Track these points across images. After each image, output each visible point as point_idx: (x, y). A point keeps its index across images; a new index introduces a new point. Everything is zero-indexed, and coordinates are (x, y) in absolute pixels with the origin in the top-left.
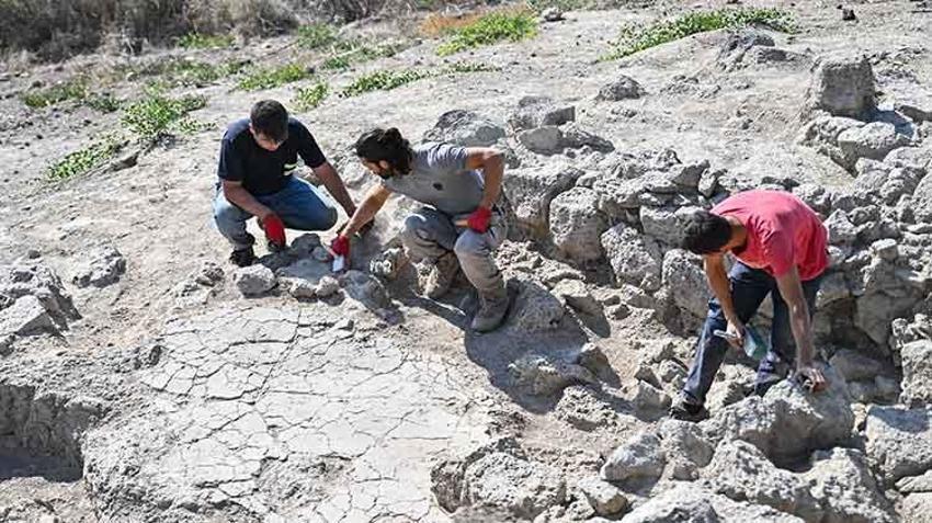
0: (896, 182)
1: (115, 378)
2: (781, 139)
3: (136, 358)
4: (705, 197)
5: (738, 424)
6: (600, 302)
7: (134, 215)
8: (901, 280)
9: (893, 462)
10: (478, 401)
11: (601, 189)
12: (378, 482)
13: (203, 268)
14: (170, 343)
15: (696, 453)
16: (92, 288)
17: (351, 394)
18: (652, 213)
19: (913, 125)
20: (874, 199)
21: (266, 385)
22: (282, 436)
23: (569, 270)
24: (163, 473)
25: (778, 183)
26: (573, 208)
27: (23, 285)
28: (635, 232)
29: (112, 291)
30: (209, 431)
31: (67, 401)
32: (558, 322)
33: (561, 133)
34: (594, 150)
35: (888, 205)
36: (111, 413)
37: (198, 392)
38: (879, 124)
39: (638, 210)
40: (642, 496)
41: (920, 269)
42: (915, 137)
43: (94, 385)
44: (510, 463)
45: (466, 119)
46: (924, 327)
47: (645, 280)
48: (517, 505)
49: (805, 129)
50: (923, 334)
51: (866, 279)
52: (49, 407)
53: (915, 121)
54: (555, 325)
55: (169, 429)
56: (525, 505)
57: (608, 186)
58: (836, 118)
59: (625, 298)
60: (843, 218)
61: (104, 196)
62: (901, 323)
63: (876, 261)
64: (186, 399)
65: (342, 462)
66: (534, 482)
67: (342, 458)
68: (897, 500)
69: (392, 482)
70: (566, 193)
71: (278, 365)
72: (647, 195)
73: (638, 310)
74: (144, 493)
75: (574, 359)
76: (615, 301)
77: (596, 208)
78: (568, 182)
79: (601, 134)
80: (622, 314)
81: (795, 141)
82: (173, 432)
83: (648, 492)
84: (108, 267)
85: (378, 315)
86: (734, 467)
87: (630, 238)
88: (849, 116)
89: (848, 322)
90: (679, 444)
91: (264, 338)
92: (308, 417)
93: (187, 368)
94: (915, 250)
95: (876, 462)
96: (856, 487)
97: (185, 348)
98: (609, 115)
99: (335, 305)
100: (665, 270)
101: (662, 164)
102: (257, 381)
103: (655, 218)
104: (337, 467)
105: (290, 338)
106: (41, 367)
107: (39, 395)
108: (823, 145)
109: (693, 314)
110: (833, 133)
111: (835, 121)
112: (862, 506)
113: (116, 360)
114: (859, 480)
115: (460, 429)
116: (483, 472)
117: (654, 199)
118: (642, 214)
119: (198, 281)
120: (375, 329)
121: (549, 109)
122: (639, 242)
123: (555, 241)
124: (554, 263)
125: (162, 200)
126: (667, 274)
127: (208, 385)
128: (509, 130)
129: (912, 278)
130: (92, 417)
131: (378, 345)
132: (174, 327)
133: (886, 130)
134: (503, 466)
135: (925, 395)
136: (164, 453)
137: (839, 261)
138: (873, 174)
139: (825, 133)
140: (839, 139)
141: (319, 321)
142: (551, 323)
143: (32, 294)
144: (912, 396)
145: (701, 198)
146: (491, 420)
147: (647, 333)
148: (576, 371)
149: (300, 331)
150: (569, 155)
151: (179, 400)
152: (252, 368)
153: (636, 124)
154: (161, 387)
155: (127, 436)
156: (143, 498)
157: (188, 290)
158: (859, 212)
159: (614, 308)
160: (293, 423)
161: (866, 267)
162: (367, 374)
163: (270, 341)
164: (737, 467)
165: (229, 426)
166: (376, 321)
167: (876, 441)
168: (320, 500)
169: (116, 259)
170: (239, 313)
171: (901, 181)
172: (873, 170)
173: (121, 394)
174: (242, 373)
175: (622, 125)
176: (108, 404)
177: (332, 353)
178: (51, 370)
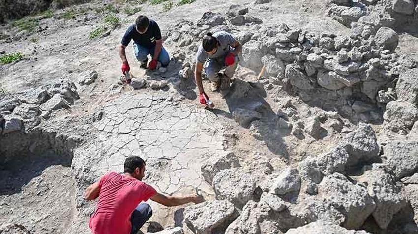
0: (367, 31)
1: (86, 126)
2: (320, 14)
3: (94, 118)
4: (301, 44)
5: (333, 161)
6: (262, 83)
7: (104, 56)
8: (382, 75)
9: (400, 170)
10: (219, 130)
11: (260, 42)
12: (181, 170)
13: (120, 78)
14: (106, 111)
15: (315, 177)
16: (85, 86)
17: (171, 129)
18: (280, 51)
19: (366, 7)
20: (359, 37)
21: (140, 127)
22: (145, 150)
23: (250, 71)
24: (99, 169)
25: (329, 37)
26: (250, 48)
27: (57, 89)
28: (274, 57)
29: (92, 86)
30: (118, 149)
31: (67, 137)
32: (247, 93)
33: (244, 18)
34: (256, 23)
35: (365, 39)
36: (83, 142)
37: (115, 131)
38: (355, 8)
39: (275, 50)
40: (292, 203)
41: (389, 70)
42: (368, 12)
43: (77, 130)
44: (232, 174)
45: (211, 15)
46: (393, 94)
47: (278, 75)
48: (235, 197)
49: (327, 11)
50: (392, 97)
51: (368, 75)
52: (62, 140)
53: (366, 6)
54: (246, 95)
55: (103, 148)
56: (239, 197)
57: (263, 40)
58: (340, 6)
59: (271, 82)
60: (356, 50)
61: (97, 48)
62: (382, 92)
63: (371, 67)
64: (111, 134)
65: (168, 161)
66: (242, 184)
67: (167, 159)
68: (401, 187)
69: (186, 170)
70: (248, 42)
71: (145, 117)
72: (278, 44)
73: (277, 86)
74: (91, 180)
75: (254, 109)
76: (267, 83)
77: (259, 48)
78: (248, 38)
79: (257, 17)
80: (270, 88)
81: (324, 16)
82: (104, 150)
83: (295, 200)
84: (90, 78)
85: (181, 94)
86: (336, 190)
87: (272, 59)
88: (344, 5)
89: (359, 90)
90: (307, 174)
91: (141, 106)
92: (155, 140)
93: (112, 121)
94: (386, 62)
95: (391, 169)
96: (385, 185)
97: (112, 112)
98: (259, 9)
99: (166, 91)
100: (286, 72)
101: (282, 30)
102: (137, 125)
103: (282, 53)
104: (166, 163)
105: (149, 106)
106: (59, 124)
107: (57, 135)
108: (336, 16)
109: (297, 88)
110: (339, 12)
111: (340, 8)
112: (390, 194)
113: (86, 119)
114: (386, 181)
115: (213, 143)
116: (220, 180)
117: (281, 45)
118: (277, 51)
119: (118, 84)
120: (181, 100)
121: (240, 9)
122: (275, 61)
123: (245, 60)
124: (244, 68)
125: (114, 48)
126: (287, 74)
127: (119, 128)
128: (226, 17)
129: (386, 74)
130: (76, 143)
131: (182, 107)
132: (108, 104)
133: (358, 10)
134: (228, 176)
135: (399, 126)
136: (100, 160)
137: (357, 68)
138: (358, 28)
139: (336, 12)
140: (342, 14)
141: (160, 98)
142: (245, 94)
143: (60, 93)
144: (393, 126)
145: (299, 44)
146: (224, 139)
147: (280, 95)
148: (255, 114)
149: (154, 103)
150: (247, 25)
151: (108, 135)
152: (135, 120)
153: (269, 12)
154: (101, 129)
155: (86, 154)
156: (91, 182)
157: (115, 87)
158: (363, 48)
159: (267, 86)
160: (150, 143)
161: (367, 70)
162: (177, 119)
163: (142, 107)
164: (338, 191)
165: (125, 146)
166: (181, 96)
167: (391, 160)
168: (158, 180)
169: (94, 74)
170: (131, 97)
171: (370, 30)
172: (358, 26)
173: (87, 133)
174: (132, 121)
175: (265, 13)
176: (82, 138)
177: (165, 111)
178: (62, 125)
